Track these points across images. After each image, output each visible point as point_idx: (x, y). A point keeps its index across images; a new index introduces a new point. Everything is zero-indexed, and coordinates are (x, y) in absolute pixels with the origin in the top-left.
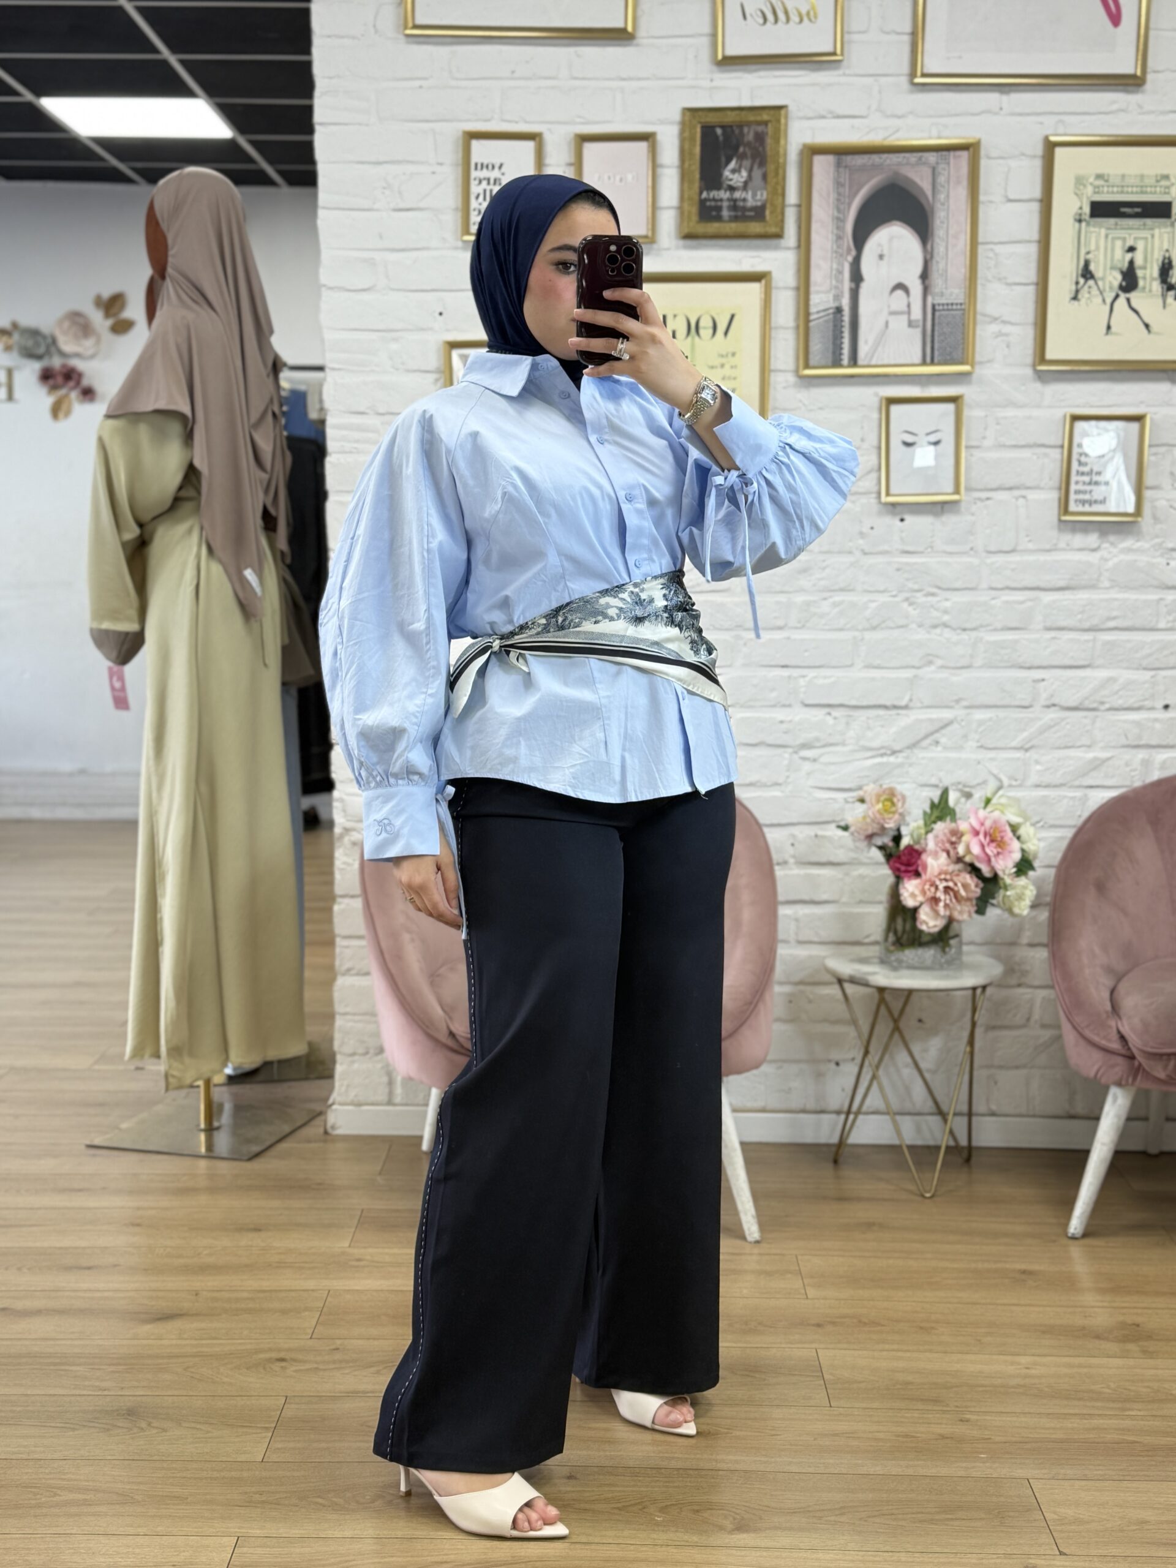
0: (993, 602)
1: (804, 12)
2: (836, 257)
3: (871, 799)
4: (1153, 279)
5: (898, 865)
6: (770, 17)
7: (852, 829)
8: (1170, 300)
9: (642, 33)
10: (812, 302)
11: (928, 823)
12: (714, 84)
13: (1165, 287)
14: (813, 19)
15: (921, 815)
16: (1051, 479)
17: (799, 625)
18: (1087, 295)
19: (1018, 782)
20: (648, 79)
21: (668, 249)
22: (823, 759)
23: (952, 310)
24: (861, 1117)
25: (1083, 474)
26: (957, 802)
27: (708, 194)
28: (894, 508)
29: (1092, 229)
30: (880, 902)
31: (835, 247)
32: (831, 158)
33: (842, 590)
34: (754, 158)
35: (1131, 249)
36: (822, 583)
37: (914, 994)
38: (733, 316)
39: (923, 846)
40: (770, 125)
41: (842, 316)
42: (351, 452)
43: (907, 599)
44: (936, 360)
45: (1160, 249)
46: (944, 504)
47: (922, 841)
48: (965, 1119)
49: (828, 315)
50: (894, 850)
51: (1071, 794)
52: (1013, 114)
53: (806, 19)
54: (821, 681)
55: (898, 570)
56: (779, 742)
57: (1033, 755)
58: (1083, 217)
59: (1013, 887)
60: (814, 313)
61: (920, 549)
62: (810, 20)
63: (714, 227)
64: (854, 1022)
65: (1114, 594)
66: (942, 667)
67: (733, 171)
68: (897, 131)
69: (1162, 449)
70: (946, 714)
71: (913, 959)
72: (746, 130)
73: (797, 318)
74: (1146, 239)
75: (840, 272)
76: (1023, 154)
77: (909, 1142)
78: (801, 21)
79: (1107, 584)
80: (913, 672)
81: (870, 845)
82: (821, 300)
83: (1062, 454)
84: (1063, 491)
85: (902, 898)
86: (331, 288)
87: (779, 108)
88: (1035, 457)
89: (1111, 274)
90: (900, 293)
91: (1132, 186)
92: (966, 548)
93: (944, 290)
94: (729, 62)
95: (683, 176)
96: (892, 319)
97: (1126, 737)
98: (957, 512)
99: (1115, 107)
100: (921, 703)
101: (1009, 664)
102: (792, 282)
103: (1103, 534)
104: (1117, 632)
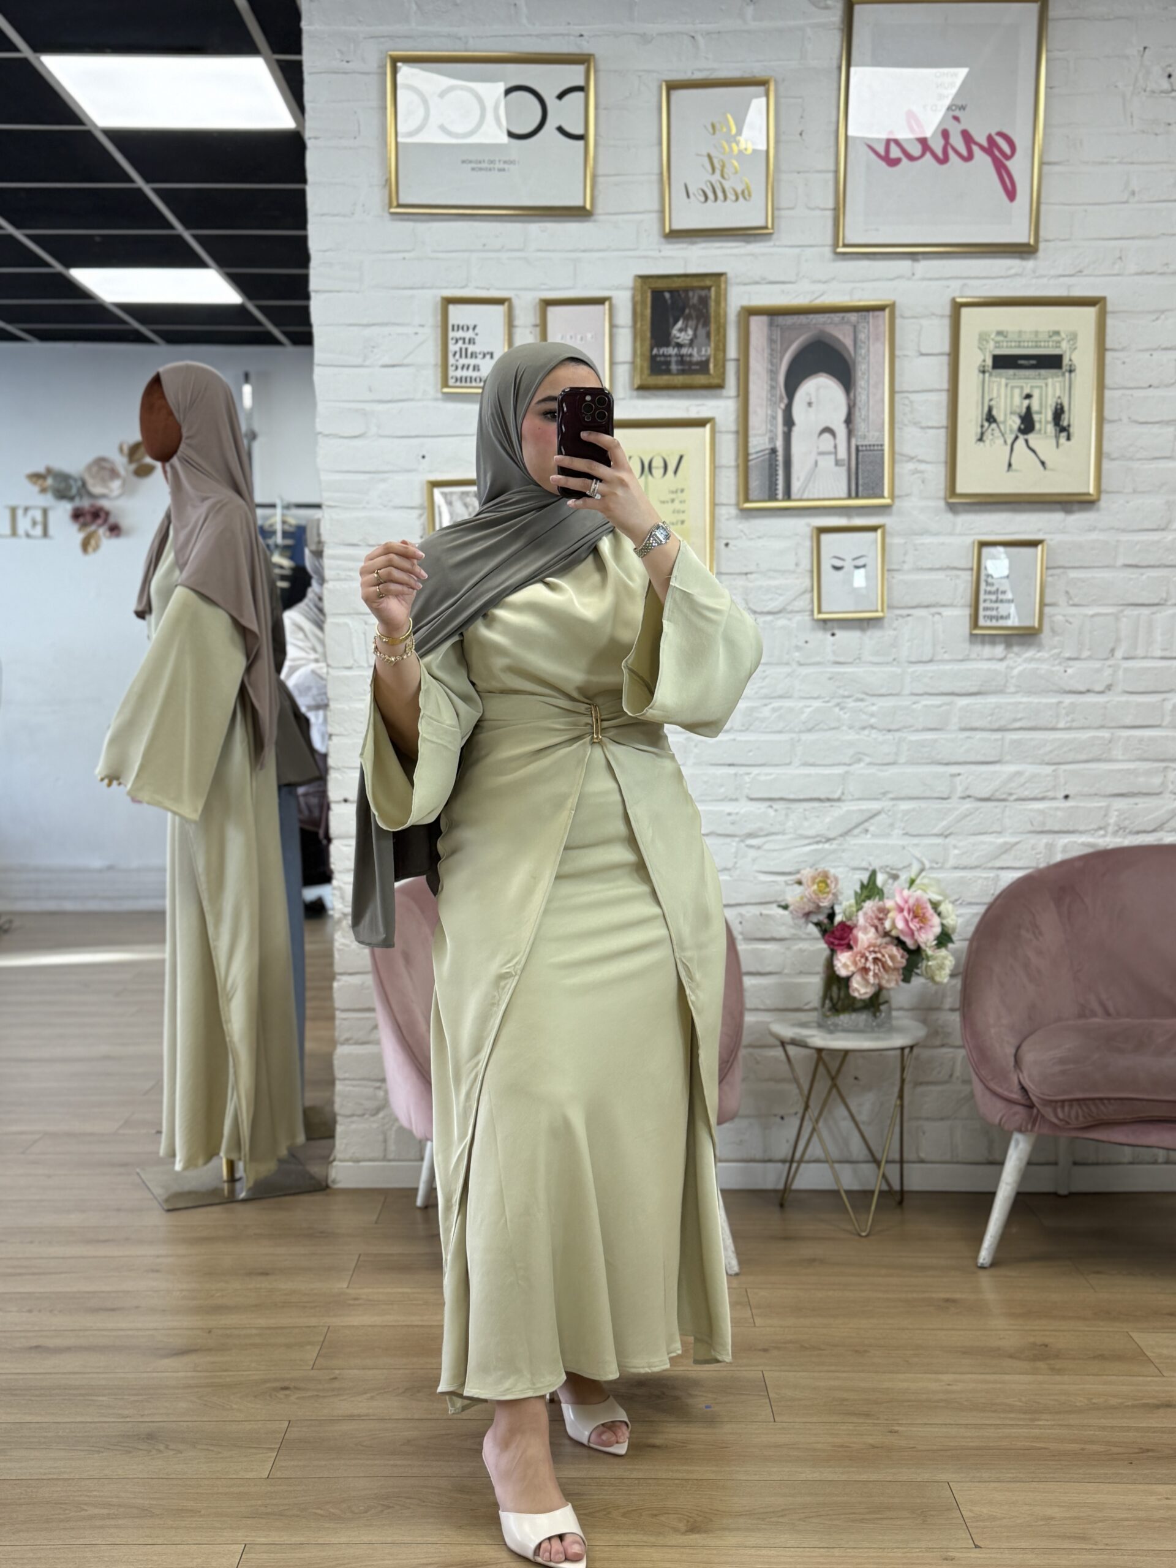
0: (915, 706)
1: (739, 191)
2: (771, 405)
3: (807, 882)
5: (832, 940)
6: (711, 195)
7: (791, 908)
8: (1063, 440)
9: (599, 210)
10: (750, 445)
11: (859, 902)
12: (663, 254)
13: (1058, 429)
14: (747, 197)
15: (852, 893)
16: (962, 598)
17: (743, 728)
19: (939, 865)
20: (604, 250)
21: (623, 399)
22: (766, 847)
23: (874, 450)
24: (803, 1165)
25: (990, 593)
26: (885, 883)
27: (658, 351)
29: (994, 379)
30: (818, 973)
31: (769, 396)
32: (764, 319)
33: (781, 697)
34: (698, 319)
35: (1028, 396)
36: (764, 691)
37: (850, 1055)
38: (681, 457)
39: (855, 922)
40: (713, 289)
41: (776, 456)
42: (345, 580)
43: (838, 705)
44: (860, 494)
45: (1054, 395)
46: (869, 620)
47: (854, 918)
48: (898, 1166)
49: (764, 455)
50: (828, 926)
51: (985, 875)
52: (923, 279)
53: (741, 198)
54: (763, 778)
55: (830, 679)
56: (728, 832)
57: (951, 840)
58: (986, 368)
59: (934, 958)
60: (752, 454)
61: (850, 660)
62: (745, 198)
63: (664, 379)
64: (796, 1080)
65: (1019, 698)
66: (870, 764)
67: (681, 330)
68: (822, 294)
69: (1059, 571)
70: (875, 806)
71: (847, 1023)
72: (691, 294)
73: (737, 458)
74: (1041, 387)
75: (774, 418)
77: (847, 1187)
78: (737, 199)
79: (1012, 689)
80: (846, 768)
81: (807, 922)
82: (758, 443)
83: (972, 575)
84: (973, 609)
85: (836, 968)
86: (327, 436)
87: (719, 275)
88: (948, 579)
89: (1010, 418)
90: (827, 436)
91: (1028, 342)
92: (890, 659)
93: (866, 433)
94: (675, 235)
95: (636, 335)
96: (821, 459)
97: (1032, 824)
98: (881, 627)
99: (1013, 272)
100: (853, 796)
101: (929, 761)
102: (732, 427)
103: (1008, 645)
104: (1023, 732)
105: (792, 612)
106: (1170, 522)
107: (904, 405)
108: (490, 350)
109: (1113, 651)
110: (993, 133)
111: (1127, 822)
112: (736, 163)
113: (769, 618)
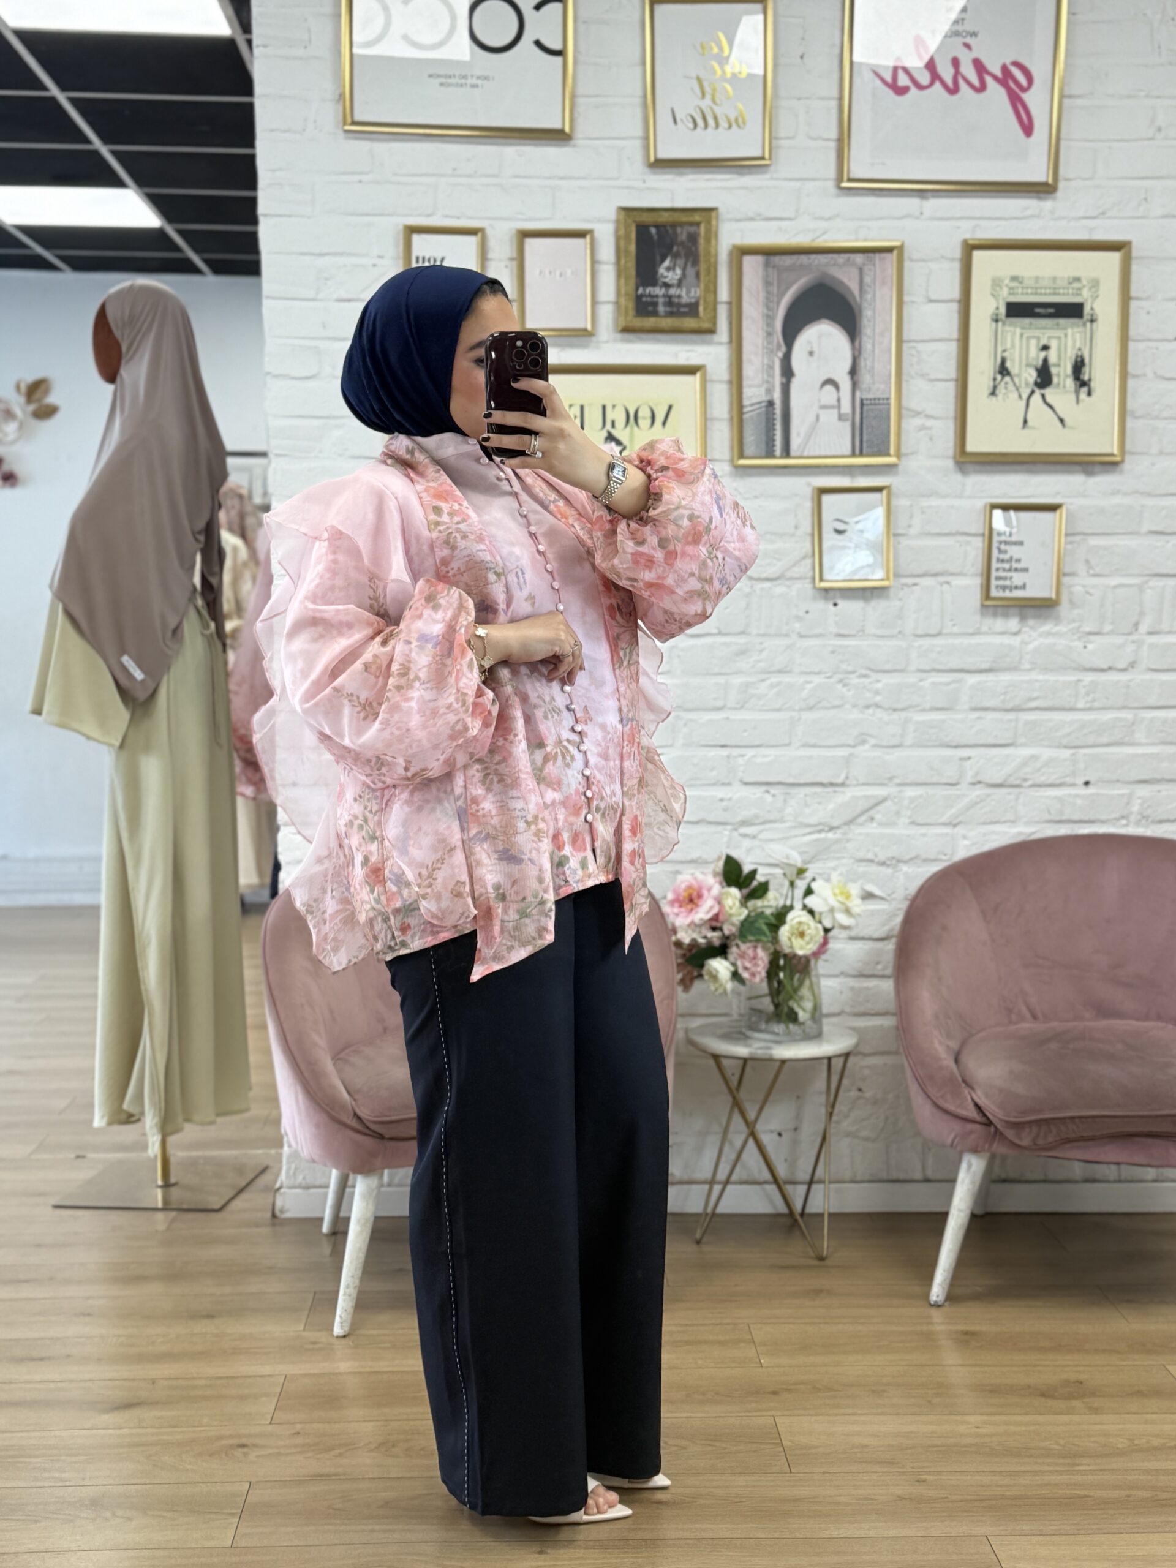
0: (922, 684)
1: (732, 117)
2: (767, 353)
6: (700, 122)
9: (579, 134)
10: (745, 396)
12: (647, 184)
13: (1078, 383)
14: (741, 125)
16: (972, 566)
17: (738, 706)
18: (1004, 391)
20: (584, 178)
21: (607, 342)
22: (762, 836)
23: (879, 404)
25: (1003, 561)
27: (644, 290)
28: (827, 593)
29: (1007, 328)
31: (765, 344)
32: (760, 259)
33: (780, 672)
34: (687, 256)
35: (1045, 348)
36: (762, 665)
38: (670, 407)
41: (774, 409)
44: (865, 452)
49: (761, 408)
52: (933, 218)
53: (734, 126)
54: (759, 760)
55: (833, 652)
56: (719, 820)
57: (960, 830)
58: (999, 317)
60: (746, 406)
61: (853, 632)
62: (739, 126)
63: (650, 322)
65: (1035, 676)
66: (876, 746)
67: (668, 269)
68: (825, 233)
69: (1077, 538)
70: (880, 792)
72: (679, 230)
73: (731, 410)
74: (1059, 338)
75: (771, 367)
78: (730, 127)
79: (1027, 666)
80: (849, 750)
82: (754, 393)
83: (984, 541)
84: (985, 577)
86: (276, 376)
87: (711, 209)
88: (958, 545)
90: (829, 388)
91: (1045, 288)
92: (895, 631)
93: (873, 385)
94: (661, 165)
95: (620, 272)
96: (822, 413)
97: (1049, 813)
98: (887, 597)
99: (1028, 213)
100: (857, 780)
101: (937, 743)
102: (725, 376)
103: (1023, 618)
104: (1038, 713)
105: (791, 579)
107: (912, 355)
109: (1136, 625)
110: (1008, 62)
111: (1149, 811)
112: (728, 87)
113: (767, 585)
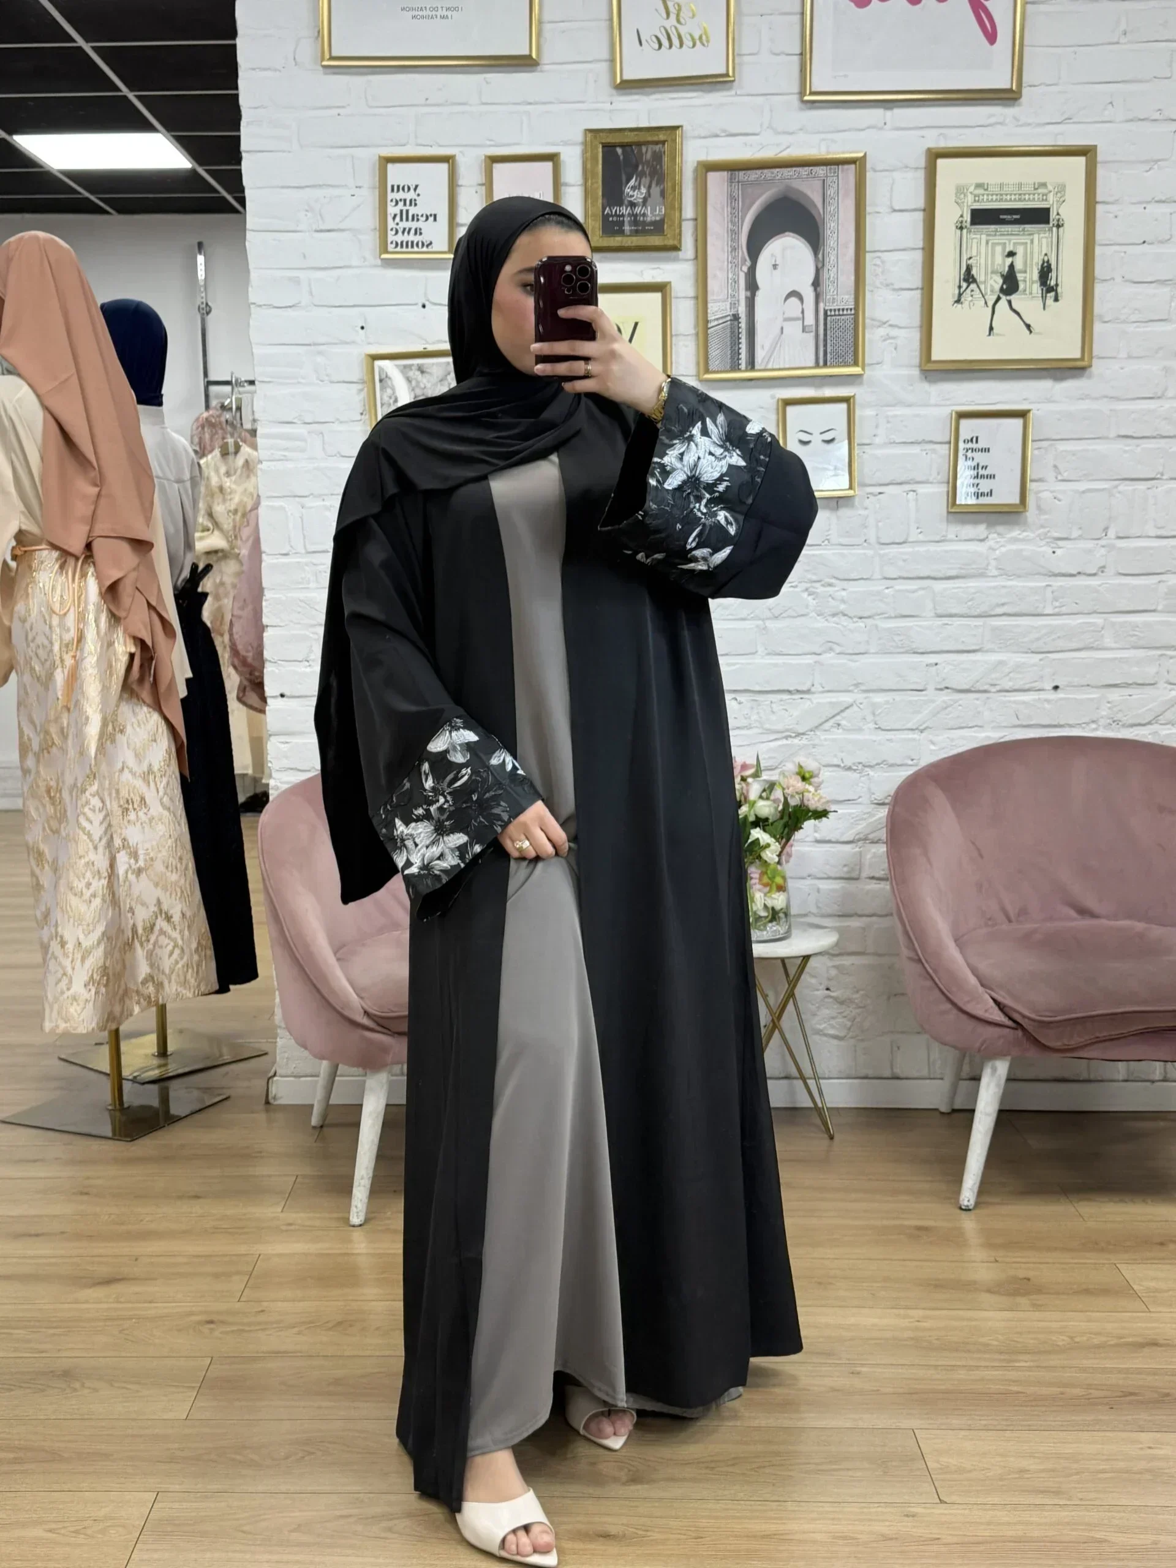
0: (887, 591)
1: (697, 35)
2: (732, 268)
4: (1033, 282)
6: (665, 42)
9: (546, 59)
10: (709, 311)
12: (614, 106)
14: (705, 43)
16: (938, 474)
18: (970, 298)
19: (914, 762)
20: (552, 103)
23: (843, 315)
25: (969, 468)
29: (973, 236)
31: (730, 258)
32: (724, 175)
34: (652, 176)
38: (636, 324)
41: (739, 323)
42: (280, 460)
43: (806, 590)
44: (828, 364)
49: (726, 322)
52: (897, 129)
53: (698, 42)
57: (927, 735)
58: (964, 225)
60: (711, 321)
61: (819, 542)
62: (704, 45)
63: (616, 241)
65: (1002, 582)
66: (841, 653)
67: (633, 188)
68: (788, 147)
69: (1045, 444)
70: (846, 698)
72: (644, 149)
73: (696, 325)
74: (1026, 243)
75: (736, 282)
76: (907, 167)
78: (694, 45)
79: (995, 572)
80: (814, 658)
82: (718, 308)
83: (949, 449)
84: (951, 485)
86: (260, 306)
87: (676, 128)
88: (924, 453)
89: (992, 278)
90: (794, 300)
91: (1011, 194)
92: (860, 540)
93: (835, 296)
94: (628, 86)
95: (587, 193)
96: (786, 325)
97: (1017, 717)
98: (852, 506)
99: (993, 120)
100: (822, 687)
101: (902, 650)
102: (691, 292)
103: (991, 525)
104: (1004, 618)
106: (1166, 389)
107: (875, 265)
108: (433, 213)
109: (1106, 529)
111: (1119, 716)
112: (693, 6)
